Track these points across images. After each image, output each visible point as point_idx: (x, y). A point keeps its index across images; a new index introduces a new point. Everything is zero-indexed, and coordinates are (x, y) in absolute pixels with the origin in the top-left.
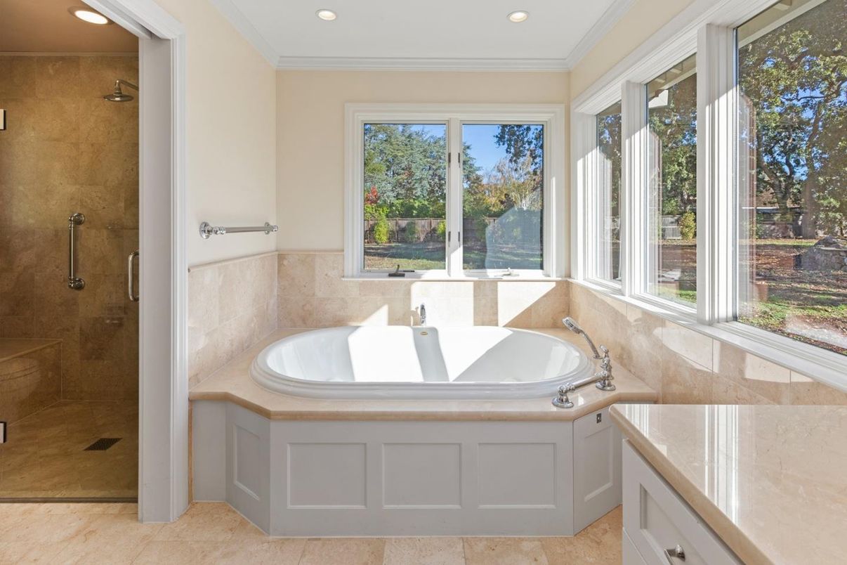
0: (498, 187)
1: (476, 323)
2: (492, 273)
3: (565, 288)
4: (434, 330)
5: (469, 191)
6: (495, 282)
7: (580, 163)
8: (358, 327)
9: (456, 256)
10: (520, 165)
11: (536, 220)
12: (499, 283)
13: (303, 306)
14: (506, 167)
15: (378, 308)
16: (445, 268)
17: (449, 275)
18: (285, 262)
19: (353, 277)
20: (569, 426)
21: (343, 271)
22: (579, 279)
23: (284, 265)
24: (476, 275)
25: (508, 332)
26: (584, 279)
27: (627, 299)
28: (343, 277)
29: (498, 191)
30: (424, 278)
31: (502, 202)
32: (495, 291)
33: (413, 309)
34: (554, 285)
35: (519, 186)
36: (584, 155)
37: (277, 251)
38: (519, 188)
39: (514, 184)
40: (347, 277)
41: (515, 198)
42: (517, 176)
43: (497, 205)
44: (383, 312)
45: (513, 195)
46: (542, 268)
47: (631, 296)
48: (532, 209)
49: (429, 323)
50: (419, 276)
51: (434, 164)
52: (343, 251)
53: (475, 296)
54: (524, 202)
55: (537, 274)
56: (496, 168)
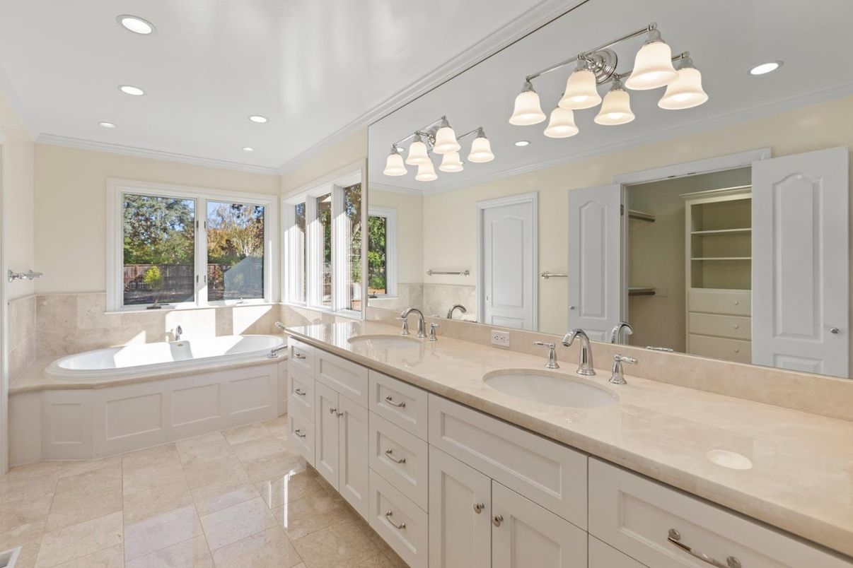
0: (218, 232)
1: (217, 335)
2: (228, 303)
3: (278, 309)
4: (187, 343)
5: (183, 235)
6: (231, 308)
7: (286, 233)
8: (122, 347)
9: (202, 292)
10: (242, 211)
11: (258, 266)
12: (234, 309)
13: (65, 337)
14: (227, 212)
15: (138, 333)
16: (194, 301)
17: (198, 305)
18: (45, 303)
19: (115, 311)
20: (275, 365)
21: (106, 307)
22: (286, 301)
23: (43, 305)
24: (216, 304)
25: (241, 338)
26: (289, 302)
27: (308, 307)
28: (106, 311)
29: (218, 236)
30: (177, 308)
31: (223, 248)
32: (231, 313)
33: (168, 330)
34: (270, 307)
35: (241, 232)
36: (289, 228)
37: (35, 293)
38: (241, 234)
39: (236, 230)
40: (109, 312)
41: (237, 244)
42: (238, 222)
43: (217, 251)
44: (142, 336)
45: (235, 241)
46: (263, 298)
47: (310, 306)
48: (255, 256)
49: (183, 338)
50: (173, 308)
51: (134, 201)
52: (105, 291)
53: (216, 318)
54: (246, 247)
55: (260, 301)
56: (216, 212)
